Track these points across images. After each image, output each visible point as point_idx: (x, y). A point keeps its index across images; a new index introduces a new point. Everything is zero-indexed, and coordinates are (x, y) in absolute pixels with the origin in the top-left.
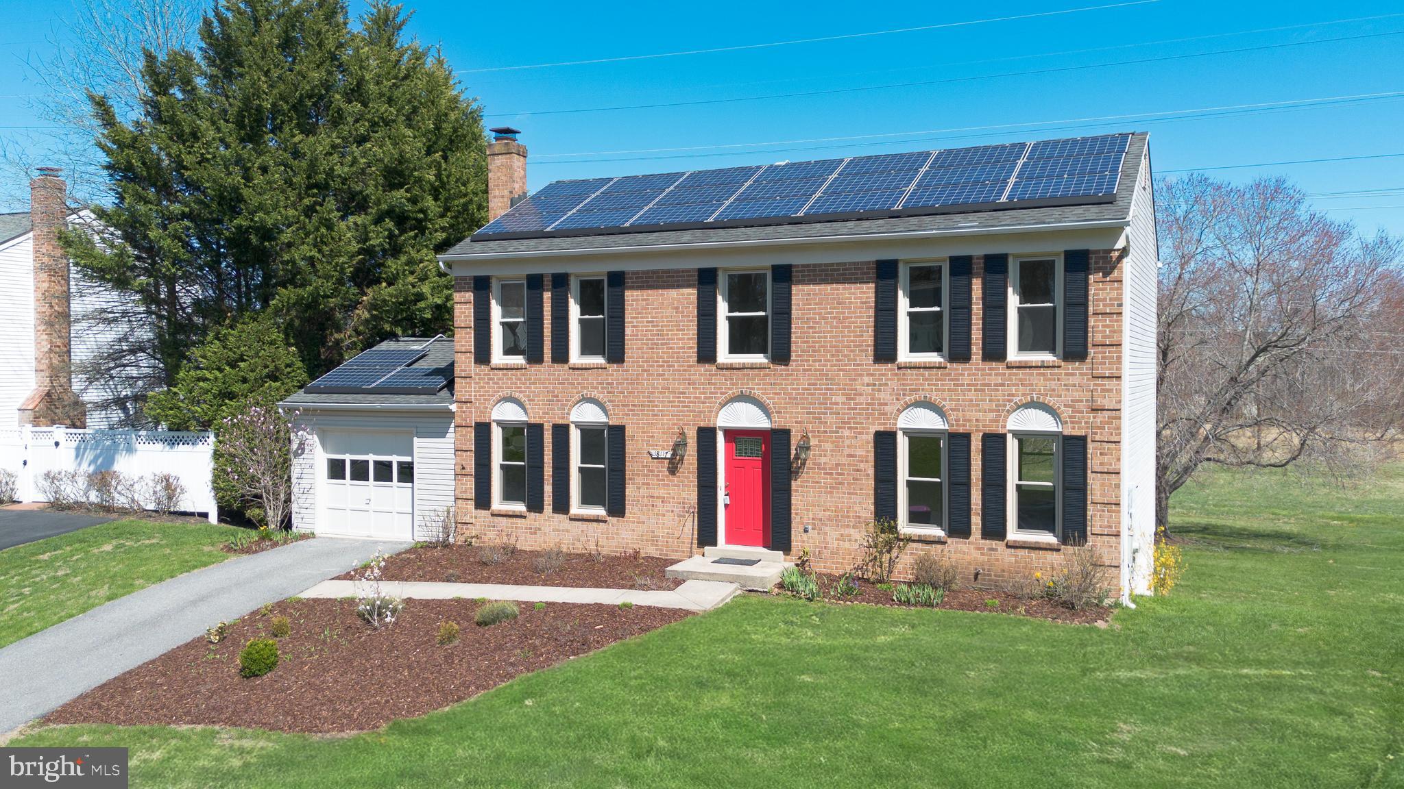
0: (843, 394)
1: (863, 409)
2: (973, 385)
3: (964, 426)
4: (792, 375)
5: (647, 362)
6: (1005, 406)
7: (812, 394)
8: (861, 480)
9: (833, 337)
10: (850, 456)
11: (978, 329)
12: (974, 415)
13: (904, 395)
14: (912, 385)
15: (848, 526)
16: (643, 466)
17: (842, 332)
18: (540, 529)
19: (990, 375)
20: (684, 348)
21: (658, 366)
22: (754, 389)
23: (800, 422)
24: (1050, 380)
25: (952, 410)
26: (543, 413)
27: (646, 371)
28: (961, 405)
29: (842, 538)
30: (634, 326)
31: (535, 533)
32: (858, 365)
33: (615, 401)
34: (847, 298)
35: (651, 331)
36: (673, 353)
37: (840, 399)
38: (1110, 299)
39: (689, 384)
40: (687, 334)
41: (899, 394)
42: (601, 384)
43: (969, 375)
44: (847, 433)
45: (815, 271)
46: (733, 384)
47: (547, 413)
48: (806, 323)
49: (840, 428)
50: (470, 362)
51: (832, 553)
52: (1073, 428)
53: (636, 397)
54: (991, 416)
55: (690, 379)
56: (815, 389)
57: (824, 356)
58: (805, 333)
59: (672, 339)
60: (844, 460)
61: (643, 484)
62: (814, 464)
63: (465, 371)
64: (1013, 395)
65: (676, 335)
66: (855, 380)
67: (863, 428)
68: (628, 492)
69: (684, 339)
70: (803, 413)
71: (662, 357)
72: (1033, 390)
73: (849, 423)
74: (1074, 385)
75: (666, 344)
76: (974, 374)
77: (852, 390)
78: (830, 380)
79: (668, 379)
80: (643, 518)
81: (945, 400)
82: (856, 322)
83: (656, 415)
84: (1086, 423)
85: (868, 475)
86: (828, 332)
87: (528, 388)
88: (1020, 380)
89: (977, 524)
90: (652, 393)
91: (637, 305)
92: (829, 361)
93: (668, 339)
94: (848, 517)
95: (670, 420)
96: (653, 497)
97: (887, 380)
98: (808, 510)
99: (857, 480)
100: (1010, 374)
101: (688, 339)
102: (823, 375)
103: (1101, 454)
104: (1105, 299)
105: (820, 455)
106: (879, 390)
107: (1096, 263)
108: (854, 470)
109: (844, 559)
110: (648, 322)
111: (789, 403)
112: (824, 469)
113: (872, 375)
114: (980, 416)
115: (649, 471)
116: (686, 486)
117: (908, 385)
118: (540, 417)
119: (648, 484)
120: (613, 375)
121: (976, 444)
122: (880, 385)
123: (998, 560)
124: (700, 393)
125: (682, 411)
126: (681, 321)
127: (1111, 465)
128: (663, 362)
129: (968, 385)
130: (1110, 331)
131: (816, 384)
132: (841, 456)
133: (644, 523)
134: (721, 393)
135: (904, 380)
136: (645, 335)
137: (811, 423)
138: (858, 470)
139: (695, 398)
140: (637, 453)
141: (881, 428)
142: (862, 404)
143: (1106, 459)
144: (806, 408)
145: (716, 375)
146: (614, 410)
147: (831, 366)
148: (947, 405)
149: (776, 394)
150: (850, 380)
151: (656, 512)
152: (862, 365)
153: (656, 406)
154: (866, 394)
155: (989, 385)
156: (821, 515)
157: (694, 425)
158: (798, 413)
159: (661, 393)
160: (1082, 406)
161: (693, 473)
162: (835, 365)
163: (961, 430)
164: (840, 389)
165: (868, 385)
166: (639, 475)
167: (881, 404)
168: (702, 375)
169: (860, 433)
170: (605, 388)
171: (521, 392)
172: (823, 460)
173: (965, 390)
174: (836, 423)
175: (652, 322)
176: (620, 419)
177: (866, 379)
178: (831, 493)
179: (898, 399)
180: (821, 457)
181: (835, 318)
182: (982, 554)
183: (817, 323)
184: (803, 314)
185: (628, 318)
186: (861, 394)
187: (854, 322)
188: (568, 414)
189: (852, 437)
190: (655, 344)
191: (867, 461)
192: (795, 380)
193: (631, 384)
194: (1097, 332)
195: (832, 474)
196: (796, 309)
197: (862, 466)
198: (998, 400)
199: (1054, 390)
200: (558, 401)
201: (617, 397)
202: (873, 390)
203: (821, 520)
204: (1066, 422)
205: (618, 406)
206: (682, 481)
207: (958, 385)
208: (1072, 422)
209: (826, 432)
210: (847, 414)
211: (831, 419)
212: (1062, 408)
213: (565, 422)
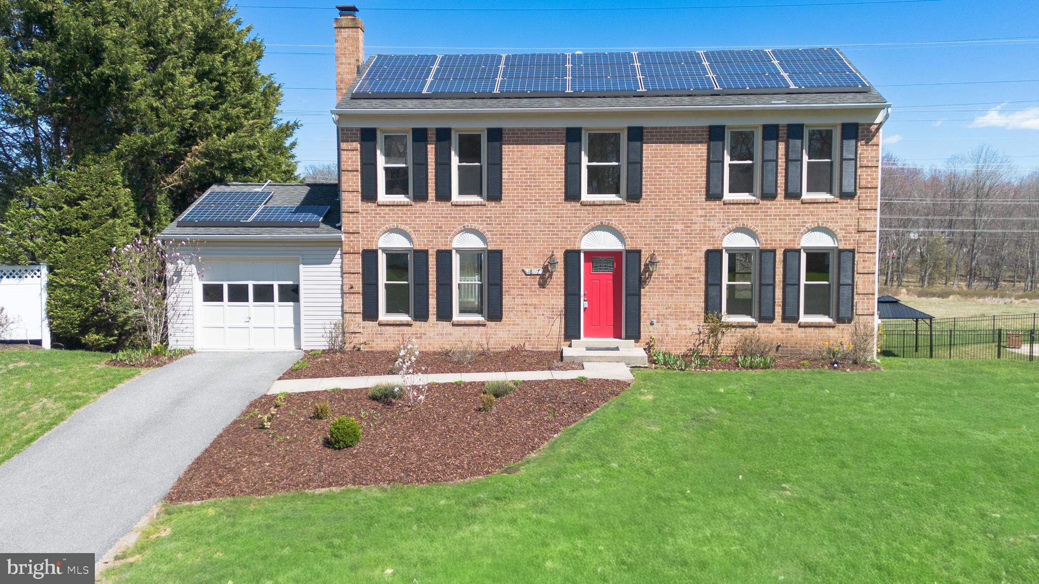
0: (682, 223)
1: (697, 234)
2: (778, 215)
3: (771, 244)
4: (642, 209)
5: (521, 200)
6: (800, 230)
7: (658, 224)
8: (695, 285)
9: (675, 181)
10: (687, 268)
11: (782, 176)
12: (778, 237)
13: (728, 223)
14: (734, 216)
15: (685, 319)
16: (518, 281)
17: (681, 178)
18: (425, 334)
19: (790, 208)
20: (553, 189)
21: (531, 203)
22: (611, 220)
23: (648, 245)
24: (830, 211)
25: (763, 233)
26: (428, 241)
27: (520, 207)
28: (769, 230)
29: (680, 327)
30: (510, 172)
31: (421, 337)
32: (694, 202)
33: (493, 231)
34: (686, 153)
35: (525, 175)
36: (544, 193)
37: (679, 227)
38: (872, 157)
39: (557, 217)
40: (556, 179)
41: (724, 223)
42: (481, 217)
43: (775, 208)
44: (684, 251)
45: (661, 132)
46: (594, 217)
47: (432, 241)
48: (654, 171)
49: (679, 248)
50: (357, 200)
51: (672, 339)
52: (846, 244)
53: (512, 228)
54: (791, 237)
55: (558, 214)
56: (660, 220)
57: (668, 195)
58: (653, 178)
59: (543, 182)
60: (682, 271)
61: (518, 295)
62: (659, 275)
63: (353, 207)
64: (806, 222)
65: (547, 179)
66: (691, 213)
67: (697, 248)
68: (504, 302)
69: (553, 182)
70: (651, 238)
71: (535, 196)
72: (819, 219)
73: (687, 244)
74: (847, 215)
75: (538, 186)
76: (778, 208)
77: (689, 220)
78: (672, 213)
79: (540, 214)
80: (518, 321)
81: (758, 226)
82: (693, 171)
83: (529, 241)
84: (854, 240)
85: (700, 281)
86: (671, 178)
87: (413, 221)
88: (811, 212)
89: (779, 312)
90: (526, 224)
91: (513, 155)
92: (671, 199)
93: (540, 182)
94: (685, 312)
95: (541, 245)
96: (526, 305)
97: (715, 212)
98: (653, 309)
99: (692, 285)
100: (804, 208)
101: (557, 182)
102: (667, 209)
103: (863, 261)
104: (868, 157)
105: (664, 268)
106: (709, 220)
107: (862, 132)
108: (690, 278)
109: (681, 342)
110: (522, 169)
111: (640, 231)
112: (667, 278)
113: (704, 209)
114: (783, 237)
115: (523, 285)
116: (555, 295)
117: (731, 216)
118: (425, 245)
119: (522, 295)
120: (491, 210)
121: (779, 256)
122: (710, 216)
123: (793, 336)
124: (567, 224)
125: (551, 238)
126: (551, 168)
127: (870, 268)
128: (535, 200)
129: (775, 215)
130: (871, 179)
131: (661, 216)
132: (680, 268)
133: (518, 325)
134: (585, 224)
135: (728, 212)
136: (520, 179)
137: (657, 245)
138: (693, 278)
139: (563, 227)
140: (513, 271)
141: (711, 247)
142: (696, 230)
143: (867, 264)
144: (654, 234)
145: (581, 210)
146: (492, 238)
147: (674, 202)
148: (759, 230)
149: (629, 224)
150: (687, 213)
151: (529, 315)
152: (697, 202)
153: (529, 235)
154: (700, 223)
155: (789, 215)
156: (664, 311)
157: (561, 248)
158: (647, 238)
159: (534, 224)
160: (852, 229)
161: (560, 285)
162: (676, 202)
163: (769, 247)
164: (680, 220)
165: (701, 216)
166: (514, 288)
167: (711, 230)
168: (568, 210)
169: (695, 251)
170: (484, 221)
171: (406, 224)
172: (666, 272)
173: (772, 219)
174: (676, 244)
175: (526, 169)
176: (498, 245)
177: (700, 212)
178: (672, 295)
179: (723, 227)
180: (665, 269)
181: (676, 167)
182: (782, 333)
183: (663, 171)
184: (651, 164)
185: (505, 165)
186: (696, 223)
187: (691, 171)
188: (451, 242)
189: (689, 255)
190: (529, 186)
191: (699, 272)
192: (645, 213)
193: (508, 217)
194: (863, 179)
195: (673, 282)
196: (646, 160)
197: (696, 275)
198: (795, 226)
199: (833, 219)
200: (442, 231)
201: (495, 228)
202: (705, 220)
203: (664, 315)
204: (841, 240)
205: (496, 235)
206: (551, 292)
207: (767, 216)
208: (845, 240)
209: (669, 251)
210: (685, 237)
211: (672, 241)
212: (838, 231)
213: (447, 248)
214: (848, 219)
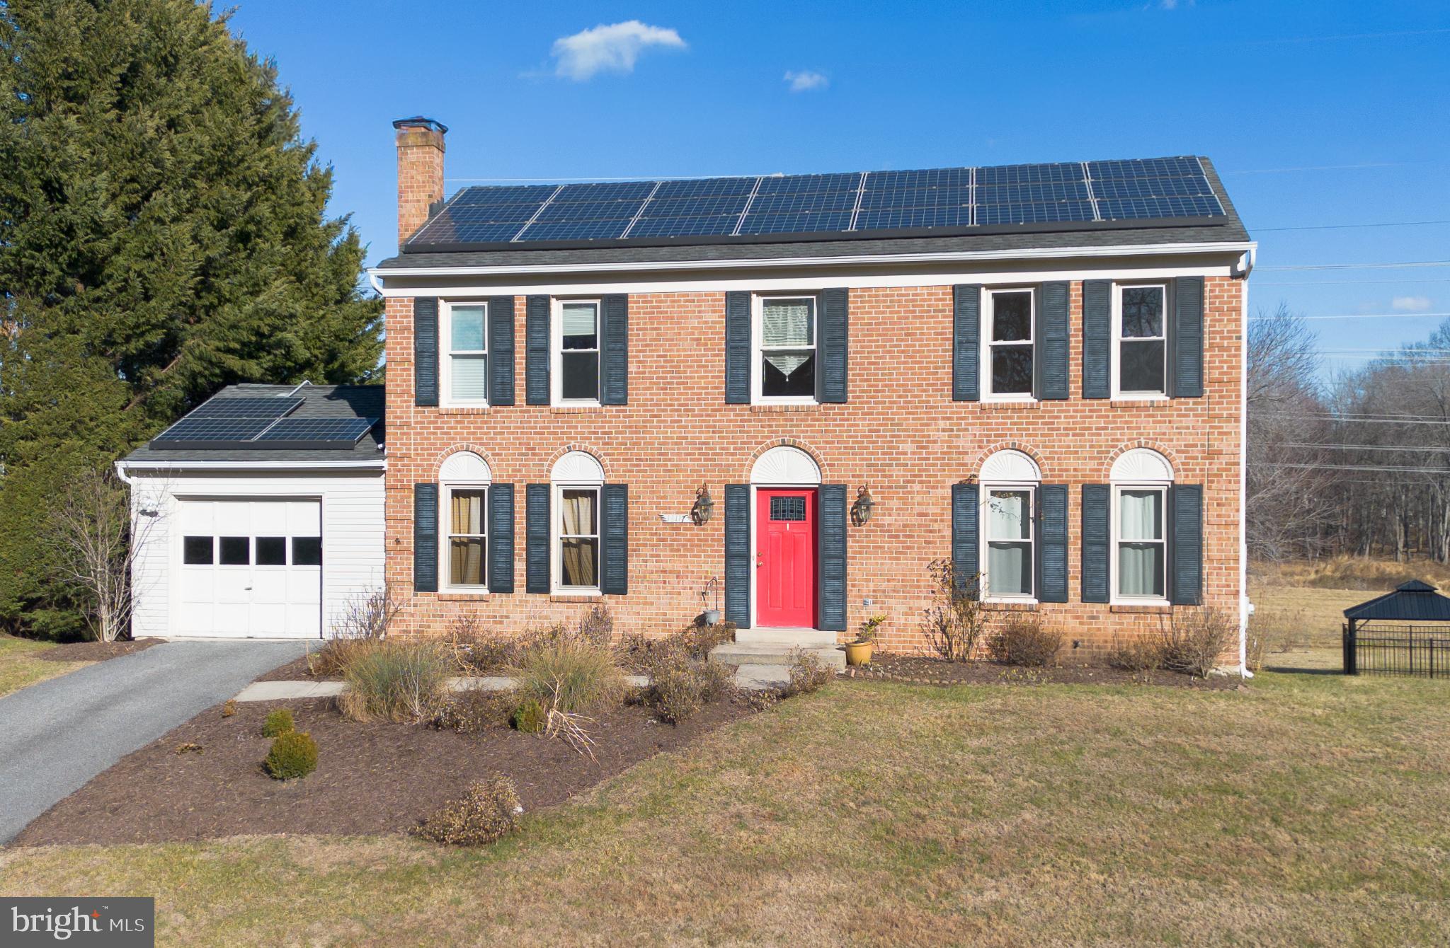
0: (912, 442)
1: (937, 459)
2: (1071, 429)
3: (1060, 476)
4: (847, 420)
5: (656, 405)
6: (1108, 452)
7: (873, 442)
8: (935, 542)
9: (901, 374)
10: (921, 515)
11: (1076, 365)
12: (1071, 463)
13: (988, 441)
14: (998, 430)
15: (919, 597)
16: (652, 534)
17: (912, 368)
18: (507, 617)
19: (1091, 417)
20: (707, 388)
21: (671, 411)
22: (799, 437)
23: (859, 476)
24: (1160, 422)
25: (1046, 458)
26: (513, 470)
27: (655, 416)
28: (1056, 453)
29: (910, 612)
30: (640, 362)
31: (501, 622)
32: (932, 407)
33: (613, 454)
34: (917, 329)
35: (662, 367)
36: (693, 394)
37: (909, 447)
38: (1229, 332)
39: (713, 432)
40: (711, 372)
41: (981, 441)
42: (595, 433)
43: (1066, 417)
44: (917, 487)
45: (877, 296)
46: (772, 432)
47: (520, 471)
48: (867, 358)
49: (908, 482)
50: (408, 407)
51: (898, 630)
52: (1187, 476)
53: (643, 449)
54: (1093, 464)
55: (715, 426)
56: (878, 436)
57: (890, 397)
58: (865, 369)
59: (691, 378)
60: (915, 520)
61: (652, 556)
62: (876, 525)
63: (402, 418)
64: (1118, 440)
65: (697, 372)
66: (927, 425)
67: (938, 482)
68: (630, 567)
69: (707, 377)
70: (862, 465)
71: (678, 399)
72: (1141, 434)
73: (921, 476)
74: (1188, 428)
75: (683, 383)
76: (1072, 417)
77: (923, 436)
78: (897, 425)
79: (686, 427)
80: (651, 598)
81: (1037, 447)
82: (930, 357)
83: (669, 471)
84: (1201, 470)
85: (943, 537)
86: (894, 368)
87: (492, 439)
88: (1126, 422)
89: (1076, 589)
90: (664, 443)
91: (644, 335)
92: (894, 402)
93: (686, 378)
94: (919, 587)
95: (688, 476)
96: (665, 572)
97: (967, 424)
98: (868, 581)
99: (929, 542)
100: (1114, 416)
101: (713, 377)
102: (888, 419)
103: (1218, 505)
104: (1222, 332)
105: (885, 515)
106: (958, 436)
107: (1211, 291)
108: (926, 531)
109: (913, 636)
110: (659, 356)
111: (844, 454)
112: (888, 531)
113: (949, 418)
114: (1079, 464)
115: (660, 540)
116: (709, 556)
117: (992, 430)
118: (509, 476)
119: (658, 556)
120: (611, 422)
121: (1075, 496)
122: (958, 430)
123: (1099, 629)
124: (728, 443)
125: (703, 466)
126: (704, 355)
127: (1229, 516)
128: (680, 405)
129: (1065, 429)
130: (1228, 368)
131: (879, 431)
132: (910, 515)
133: (652, 604)
134: (757, 443)
135: (988, 424)
136: (655, 373)
137: (872, 476)
138: (931, 531)
139: (722, 449)
140: (644, 518)
141: (960, 481)
142: (936, 453)
143: (1223, 510)
144: (866, 459)
145: (750, 421)
146: (612, 466)
147: (899, 408)
148: (1041, 453)
149: (827, 442)
150: (922, 425)
151: (669, 589)
152: (937, 407)
153: (670, 460)
154: (943, 442)
155: (1090, 429)
156: (884, 586)
157: (719, 482)
158: (856, 465)
159: (676, 443)
160: (1196, 452)
161: (719, 540)
162: (903, 408)
163: (1056, 481)
164: (909, 436)
165: (944, 430)
166: (645, 545)
167: (960, 453)
168: (731, 421)
169: (934, 487)
170: (601, 438)
171: (481, 444)
172: (887, 520)
173: (1062, 435)
174: (903, 476)
175: (665, 356)
176: (621, 476)
177: (942, 424)
178: (898, 559)
179: (980, 447)
180: (887, 514)
181: (903, 352)
182: (1081, 623)
183: (881, 358)
184: (862, 347)
185: (632, 351)
186: (935, 442)
187: (926, 357)
188: (549, 471)
189: (925, 493)
190: (669, 383)
191: (942, 521)
192: (852, 425)
193: (636, 433)
194: (1213, 368)
195: (897, 537)
196: (854, 341)
197: (936, 526)
198: (1101, 446)
199: (1164, 434)
200: (534, 455)
201: (616, 449)
202: (949, 436)
203: (884, 591)
204: (1178, 470)
205: (618, 460)
206: (704, 551)
207: (1053, 429)
208: (1185, 470)
209: (891, 487)
210: (918, 465)
211: (896, 472)
212: (1174, 454)
213: (544, 481)
214: (1191, 434)
